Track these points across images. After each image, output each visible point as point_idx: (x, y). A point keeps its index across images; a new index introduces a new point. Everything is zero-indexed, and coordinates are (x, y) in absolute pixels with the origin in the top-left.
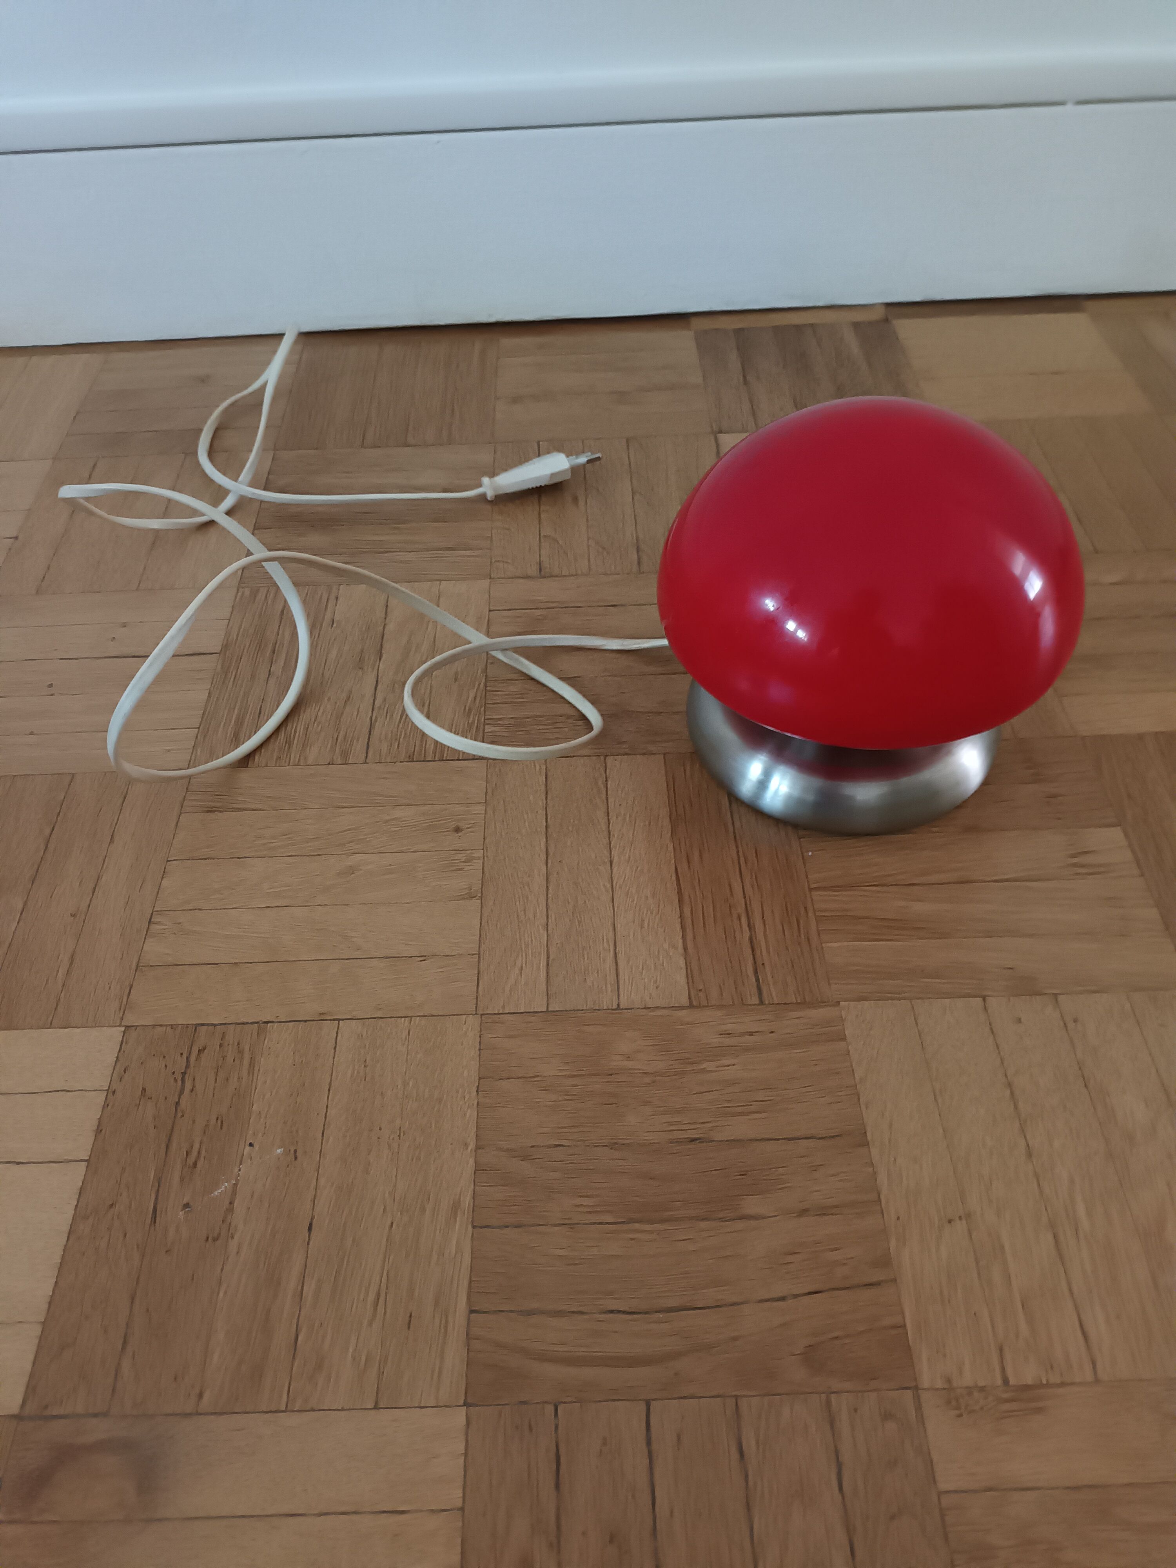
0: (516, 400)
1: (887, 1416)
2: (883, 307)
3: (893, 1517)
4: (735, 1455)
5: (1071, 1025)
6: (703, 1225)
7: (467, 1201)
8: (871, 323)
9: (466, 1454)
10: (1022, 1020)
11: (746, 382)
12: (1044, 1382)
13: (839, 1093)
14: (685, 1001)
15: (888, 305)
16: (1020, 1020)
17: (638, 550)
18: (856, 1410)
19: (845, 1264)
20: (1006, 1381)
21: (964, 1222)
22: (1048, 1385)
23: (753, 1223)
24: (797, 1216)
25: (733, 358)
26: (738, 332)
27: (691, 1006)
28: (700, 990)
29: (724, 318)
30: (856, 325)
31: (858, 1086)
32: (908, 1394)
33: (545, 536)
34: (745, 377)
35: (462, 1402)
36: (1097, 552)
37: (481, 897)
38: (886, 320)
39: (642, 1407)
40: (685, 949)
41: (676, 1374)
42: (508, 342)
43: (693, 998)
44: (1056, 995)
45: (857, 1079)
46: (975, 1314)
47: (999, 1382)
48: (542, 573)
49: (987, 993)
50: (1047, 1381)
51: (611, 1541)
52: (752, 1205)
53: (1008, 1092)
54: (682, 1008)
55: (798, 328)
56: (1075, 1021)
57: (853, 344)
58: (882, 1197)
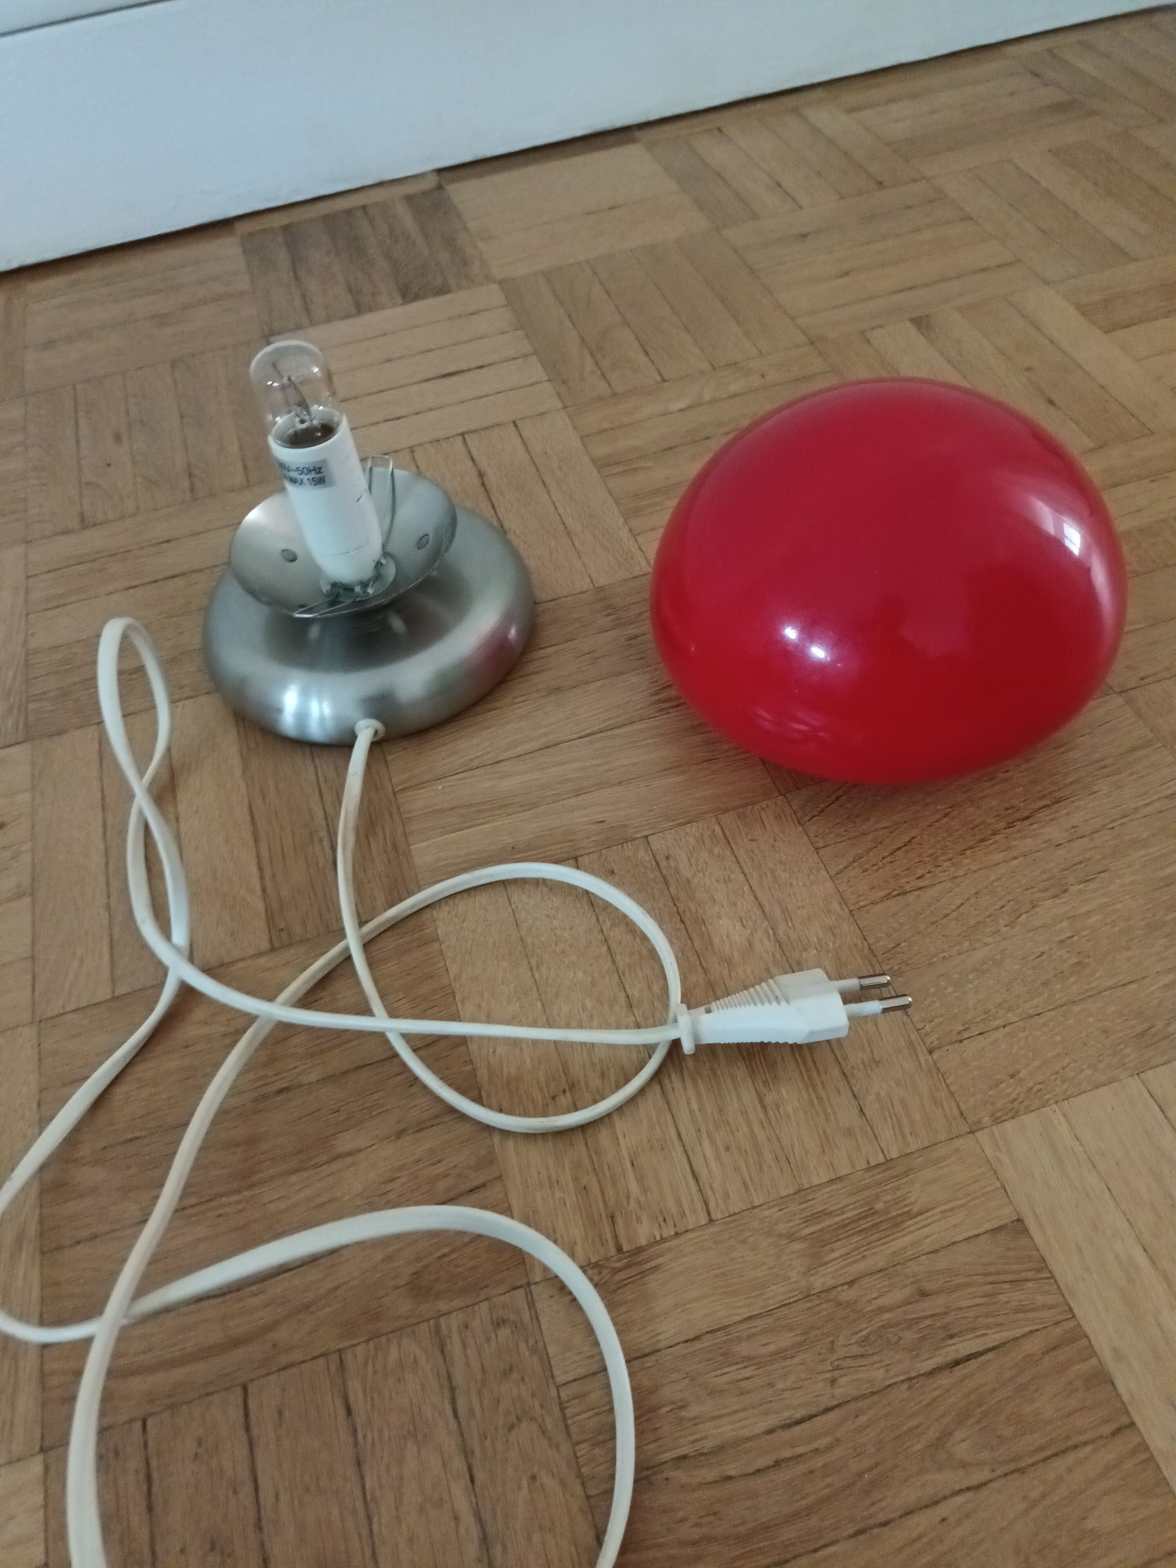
0: (48, 345)
1: (499, 1323)
2: (435, 174)
3: (511, 1428)
4: (341, 1413)
5: (663, 864)
6: (294, 1178)
7: (33, 1228)
8: (425, 193)
9: (45, 1506)
10: (615, 871)
11: (297, 278)
12: (658, 1238)
13: (434, 998)
14: (265, 945)
15: (440, 171)
16: (613, 871)
17: (191, 475)
18: (467, 1327)
19: (448, 1175)
20: (619, 1250)
21: (568, 1094)
22: (663, 1240)
23: (349, 1160)
24: (397, 1138)
25: (282, 256)
26: (286, 228)
27: (272, 950)
28: (282, 930)
29: (269, 217)
30: (409, 199)
31: (453, 984)
32: (520, 1294)
33: (87, 484)
34: (295, 273)
35: (37, 1448)
36: (664, 381)
37: (32, 894)
38: (440, 187)
39: (239, 1391)
40: (264, 890)
41: (274, 1346)
42: (36, 287)
43: (274, 938)
44: (646, 837)
45: (452, 978)
46: (585, 1188)
47: (613, 1252)
48: (85, 523)
49: (579, 853)
50: (661, 1236)
51: (212, 1549)
52: (346, 1142)
53: (604, 949)
54: (261, 954)
55: (349, 212)
56: (667, 858)
57: (407, 219)
58: (484, 1094)
